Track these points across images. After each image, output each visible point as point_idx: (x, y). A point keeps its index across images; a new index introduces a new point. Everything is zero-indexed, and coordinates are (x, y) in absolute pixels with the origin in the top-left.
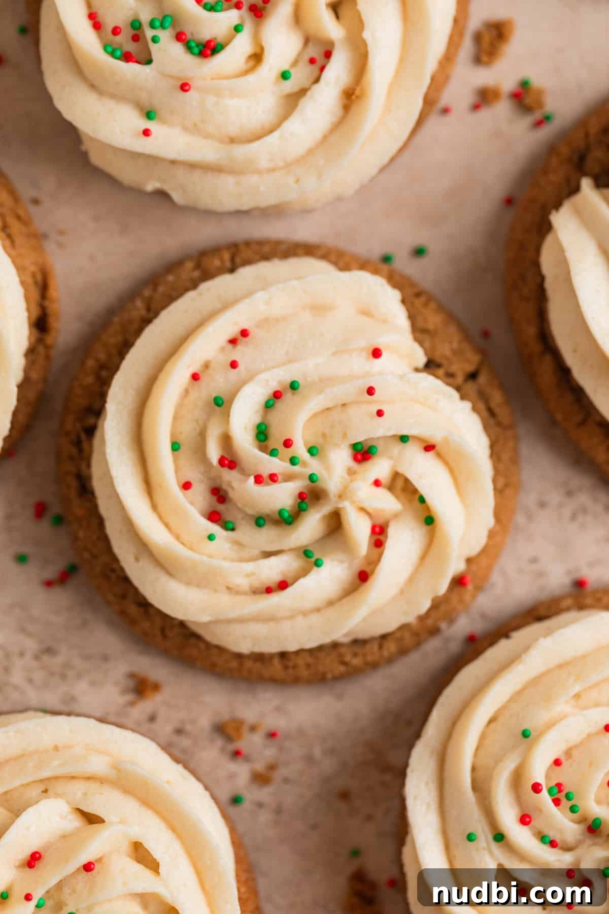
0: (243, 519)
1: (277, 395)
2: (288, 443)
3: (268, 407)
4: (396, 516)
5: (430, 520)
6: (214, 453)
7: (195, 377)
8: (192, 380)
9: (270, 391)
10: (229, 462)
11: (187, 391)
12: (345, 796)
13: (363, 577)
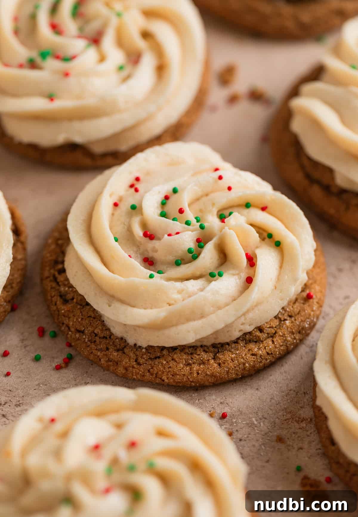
0: (167, 267)
1: (167, 198)
2: (181, 211)
3: (163, 204)
4: (257, 247)
5: (278, 244)
6: (138, 232)
7: (116, 205)
8: (114, 207)
9: (162, 196)
10: (149, 236)
11: (113, 214)
12: (280, 439)
13: (249, 280)
